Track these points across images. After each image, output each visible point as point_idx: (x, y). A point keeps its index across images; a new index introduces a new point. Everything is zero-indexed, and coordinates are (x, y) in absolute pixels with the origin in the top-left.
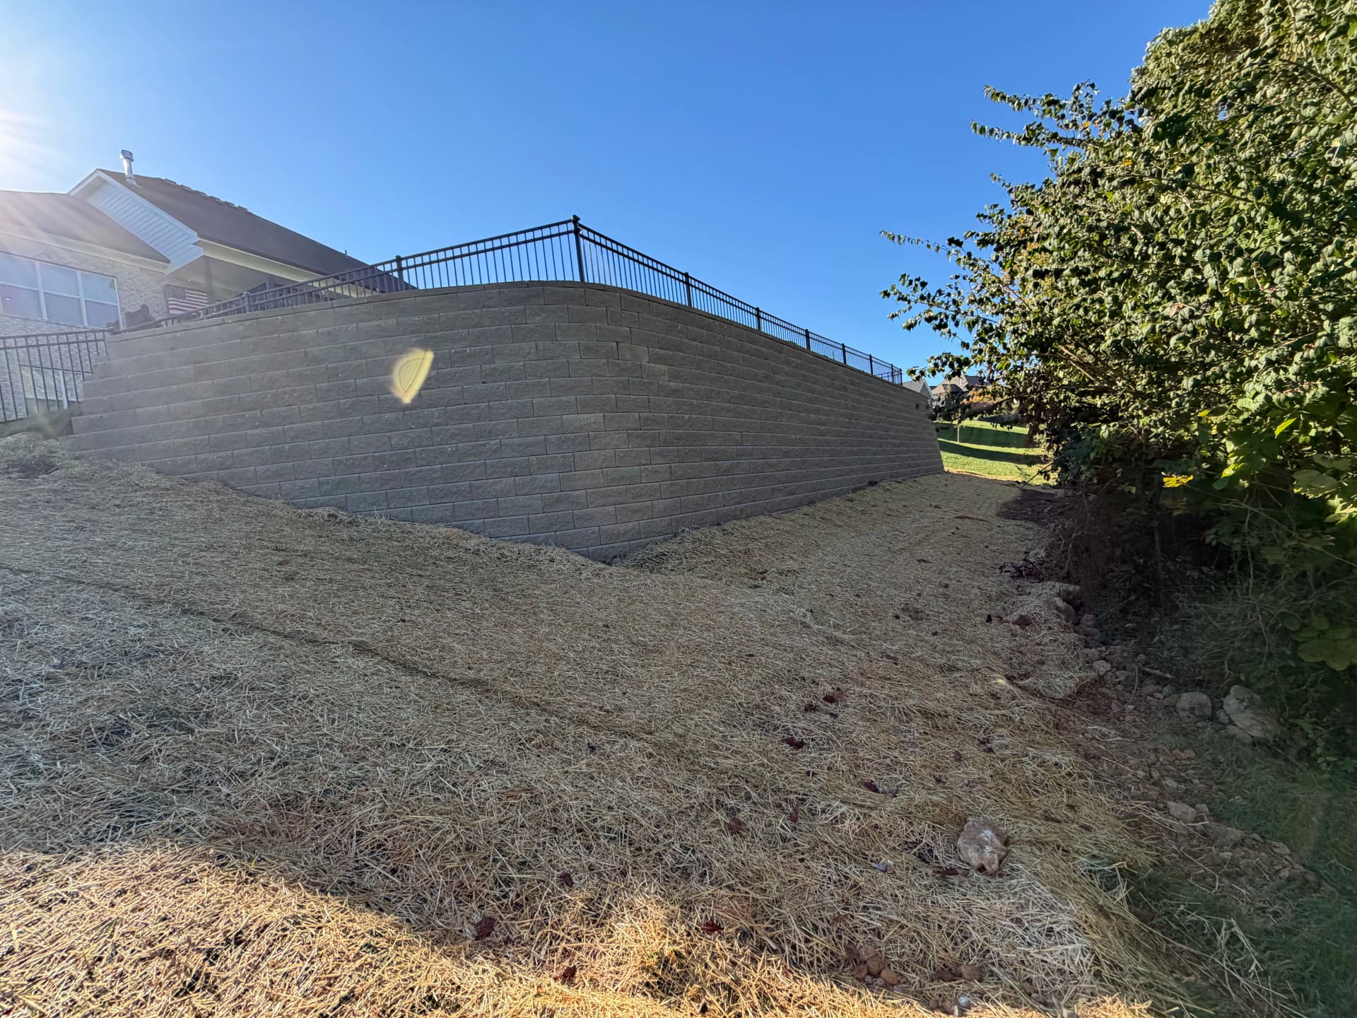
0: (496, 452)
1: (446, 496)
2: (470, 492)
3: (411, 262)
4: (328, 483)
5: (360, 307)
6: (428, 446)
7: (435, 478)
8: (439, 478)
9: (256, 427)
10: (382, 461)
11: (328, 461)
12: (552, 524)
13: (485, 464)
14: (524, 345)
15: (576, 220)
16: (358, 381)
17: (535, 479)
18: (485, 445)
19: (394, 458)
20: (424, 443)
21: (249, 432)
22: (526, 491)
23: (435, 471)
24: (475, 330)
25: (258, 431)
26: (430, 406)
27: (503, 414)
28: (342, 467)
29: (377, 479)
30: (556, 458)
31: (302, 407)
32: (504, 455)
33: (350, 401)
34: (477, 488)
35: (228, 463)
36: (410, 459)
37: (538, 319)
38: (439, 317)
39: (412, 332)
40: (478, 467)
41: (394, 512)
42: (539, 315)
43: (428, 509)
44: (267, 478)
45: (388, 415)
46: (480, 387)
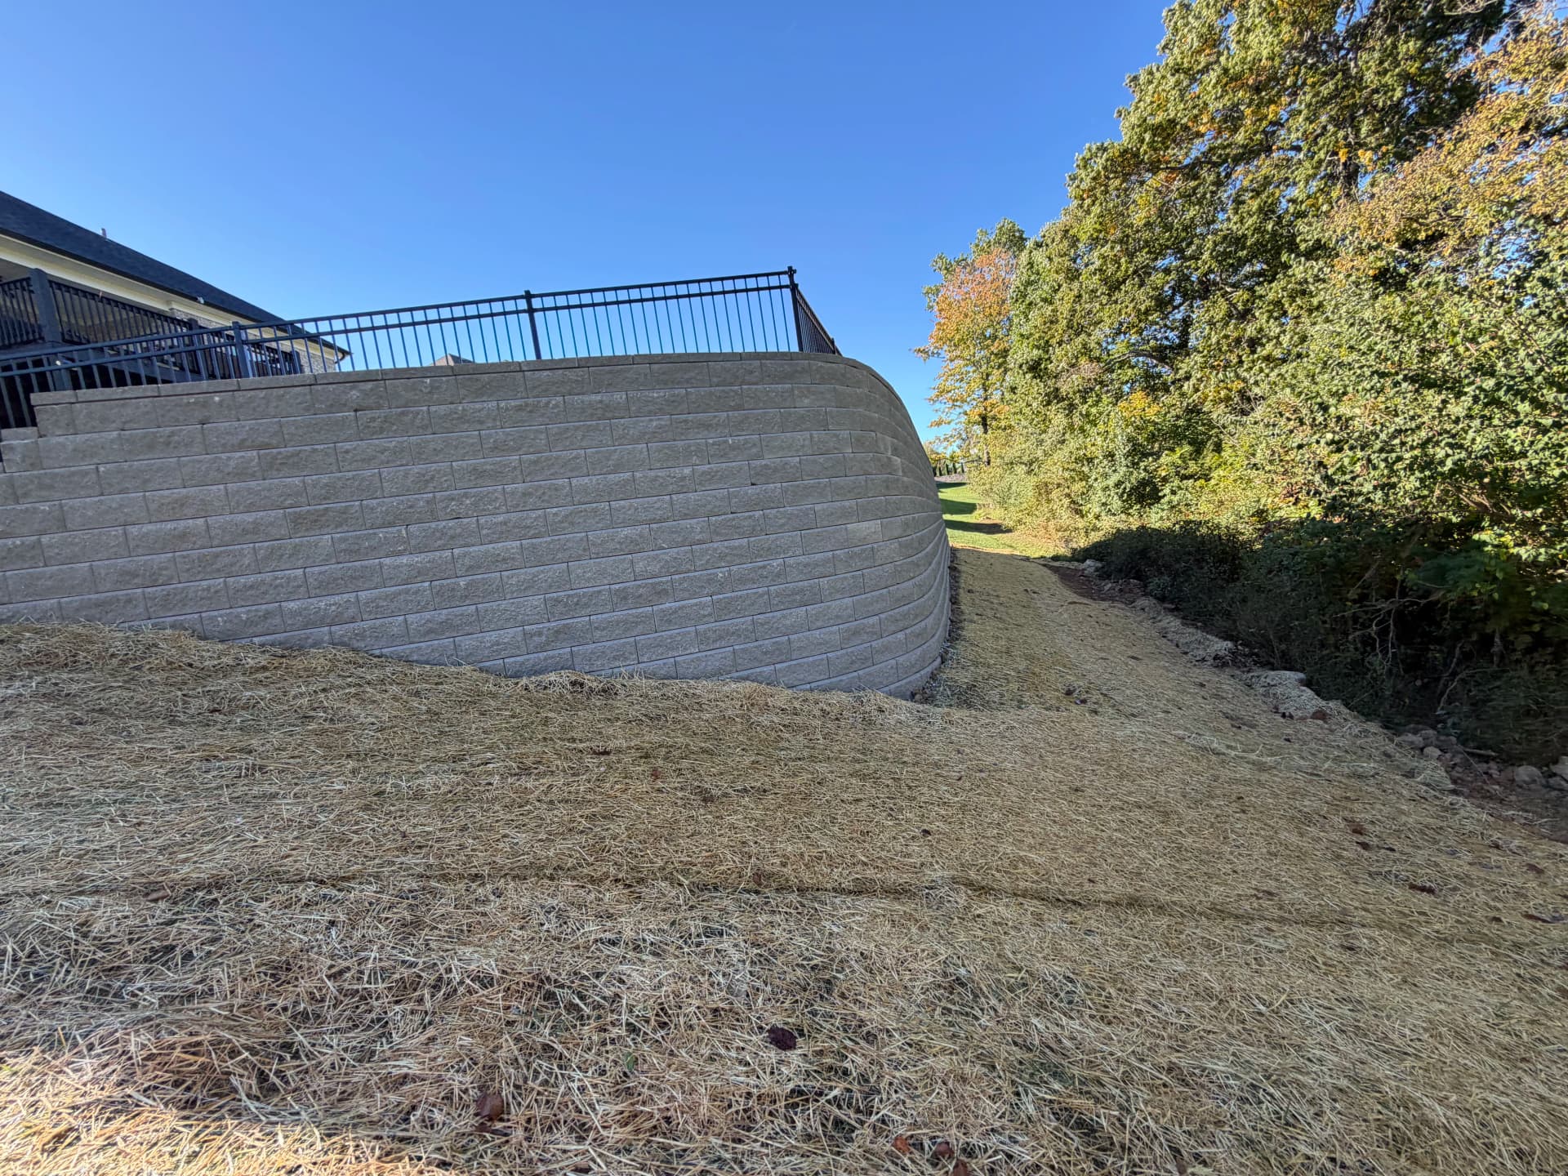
0: (778, 575)
1: (721, 638)
2: (754, 631)
3: (549, 302)
4: (540, 634)
5: (567, 372)
6: (689, 571)
7: (705, 616)
8: (710, 615)
9: (400, 554)
10: (623, 596)
11: (537, 601)
12: (853, 662)
13: (768, 593)
14: (798, 435)
15: (791, 272)
16: (574, 481)
17: (829, 607)
18: (764, 567)
19: (641, 591)
20: (683, 568)
21: (387, 561)
22: (819, 624)
23: (703, 606)
24: (736, 413)
25: (404, 560)
26: (685, 517)
27: (783, 525)
28: (560, 608)
29: (618, 622)
30: (846, 578)
31: (482, 520)
32: (789, 579)
33: (564, 511)
34: (762, 624)
35: (352, 611)
36: (665, 591)
37: (806, 401)
38: (687, 393)
39: (650, 413)
40: (761, 596)
41: (652, 666)
42: (806, 397)
43: (698, 659)
44: (431, 631)
45: (627, 531)
46: (751, 490)
